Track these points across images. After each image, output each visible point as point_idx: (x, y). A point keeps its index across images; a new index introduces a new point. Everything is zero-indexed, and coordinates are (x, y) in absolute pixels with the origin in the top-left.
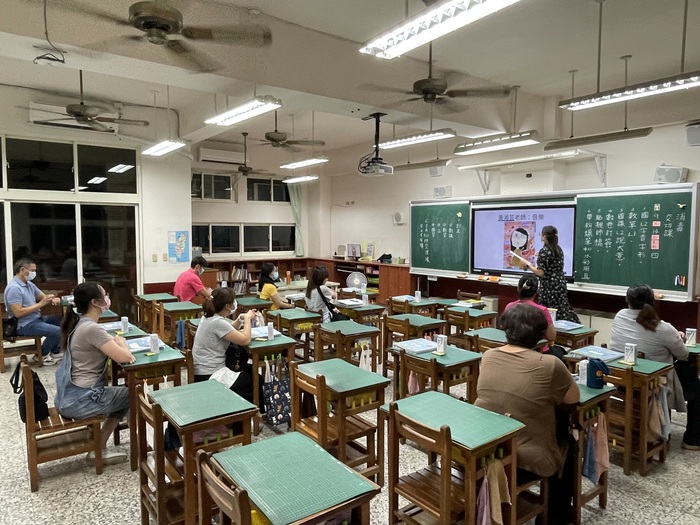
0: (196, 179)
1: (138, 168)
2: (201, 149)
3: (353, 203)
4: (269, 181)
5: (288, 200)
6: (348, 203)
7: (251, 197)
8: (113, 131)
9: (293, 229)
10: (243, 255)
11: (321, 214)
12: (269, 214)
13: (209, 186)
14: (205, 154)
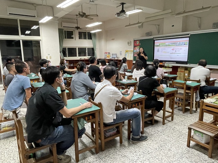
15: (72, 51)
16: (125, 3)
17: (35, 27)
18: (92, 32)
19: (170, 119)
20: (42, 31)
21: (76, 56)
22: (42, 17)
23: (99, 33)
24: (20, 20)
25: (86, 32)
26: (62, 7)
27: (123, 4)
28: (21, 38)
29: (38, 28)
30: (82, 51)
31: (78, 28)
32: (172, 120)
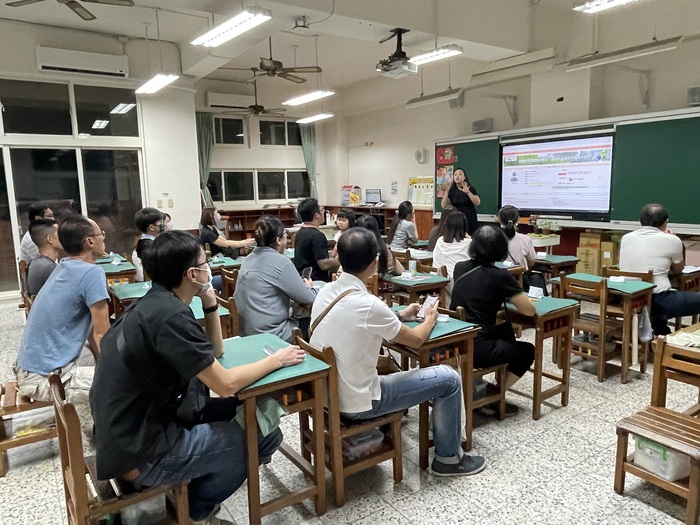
15: (238, 184)
16: (405, 31)
17: (122, 109)
18: (303, 121)
19: (557, 400)
20: (145, 122)
21: (252, 198)
22: (147, 76)
23: (324, 123)
24: (75, 86)
25: (283, 123)
26: (207, 45)
27: (399, 32)
28: (77, 141)
29: (133, 112)
30: (271, 183)
31: (257, 109)
32: (564, 402)
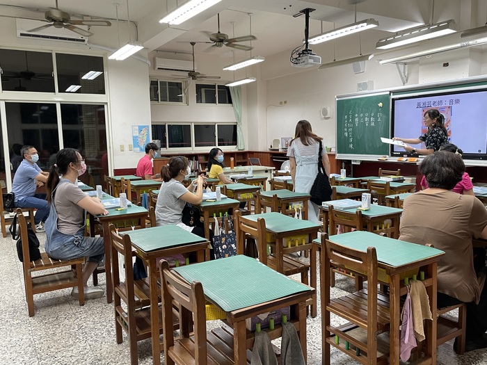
0: (154, 84)
1: (106, 73)
2: (157, 58)
3: (285, 102)
4: (214, 87)
5: (230, 102)
6: (281, 103)
7: (199, 100)
8: (84, 41)
9: (235, 127)
10: (194, 149)
11: (258, 113)
12: (215, 114)
13: (164, 91)
14: (161, 63)
